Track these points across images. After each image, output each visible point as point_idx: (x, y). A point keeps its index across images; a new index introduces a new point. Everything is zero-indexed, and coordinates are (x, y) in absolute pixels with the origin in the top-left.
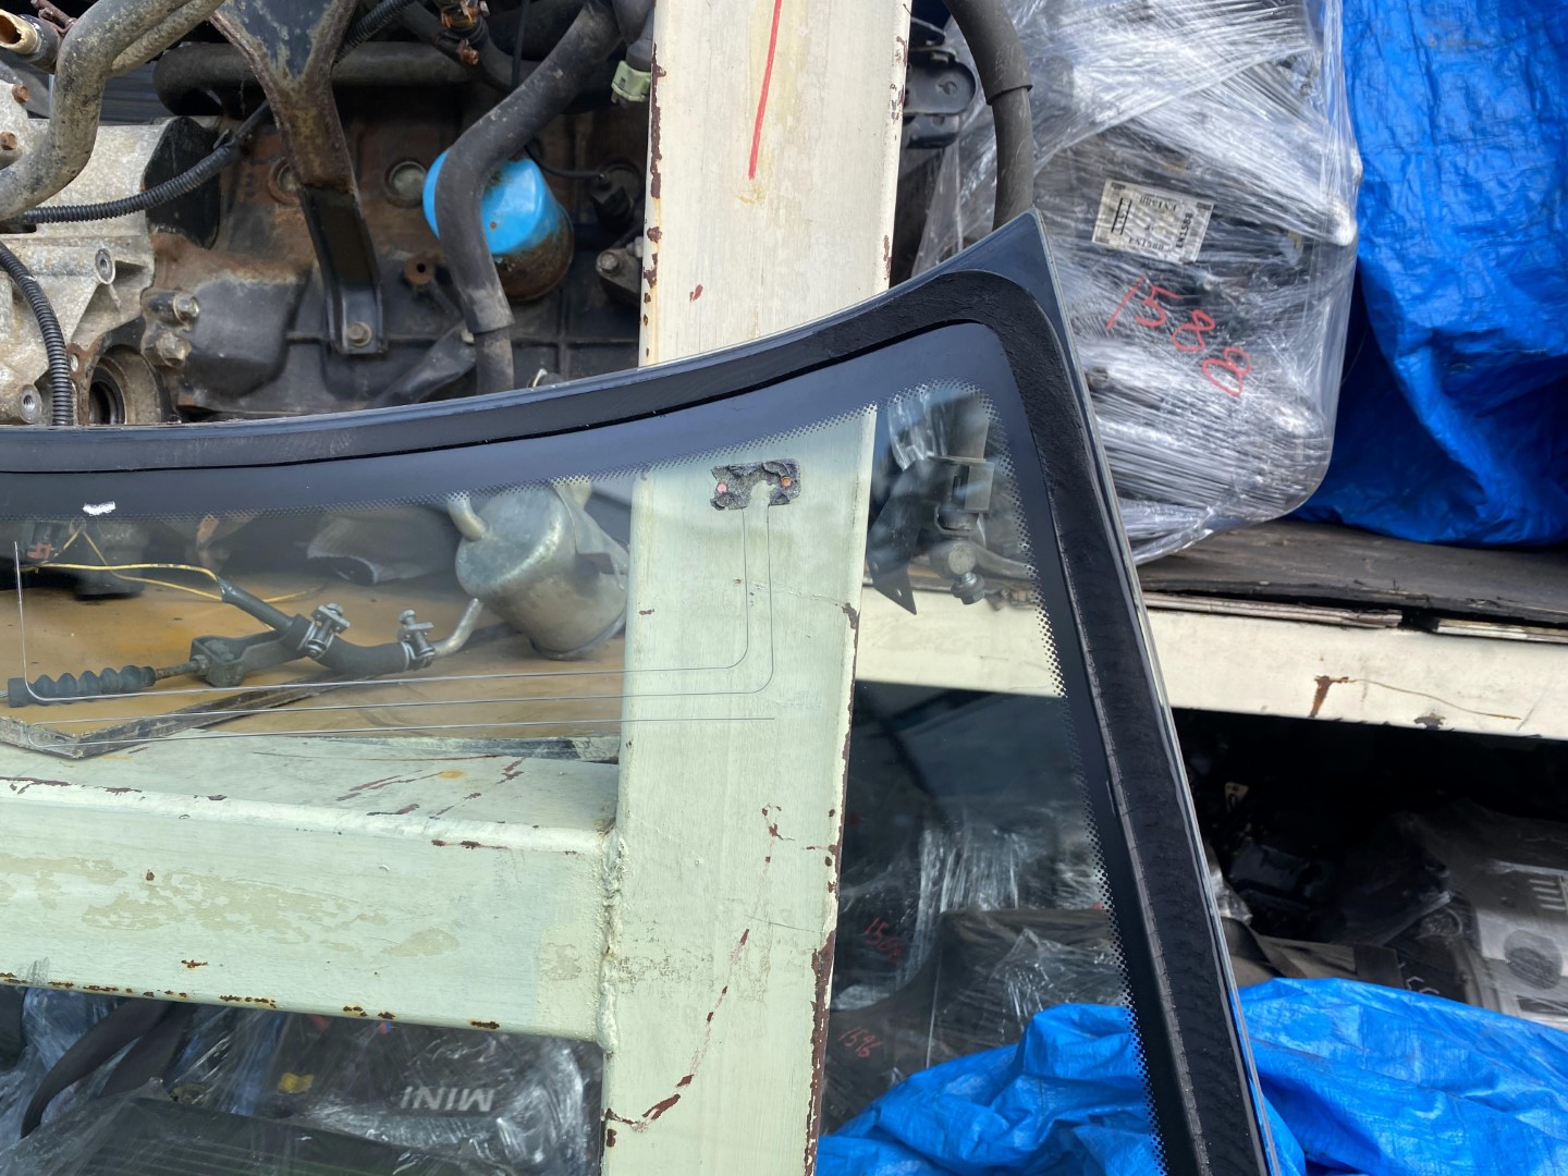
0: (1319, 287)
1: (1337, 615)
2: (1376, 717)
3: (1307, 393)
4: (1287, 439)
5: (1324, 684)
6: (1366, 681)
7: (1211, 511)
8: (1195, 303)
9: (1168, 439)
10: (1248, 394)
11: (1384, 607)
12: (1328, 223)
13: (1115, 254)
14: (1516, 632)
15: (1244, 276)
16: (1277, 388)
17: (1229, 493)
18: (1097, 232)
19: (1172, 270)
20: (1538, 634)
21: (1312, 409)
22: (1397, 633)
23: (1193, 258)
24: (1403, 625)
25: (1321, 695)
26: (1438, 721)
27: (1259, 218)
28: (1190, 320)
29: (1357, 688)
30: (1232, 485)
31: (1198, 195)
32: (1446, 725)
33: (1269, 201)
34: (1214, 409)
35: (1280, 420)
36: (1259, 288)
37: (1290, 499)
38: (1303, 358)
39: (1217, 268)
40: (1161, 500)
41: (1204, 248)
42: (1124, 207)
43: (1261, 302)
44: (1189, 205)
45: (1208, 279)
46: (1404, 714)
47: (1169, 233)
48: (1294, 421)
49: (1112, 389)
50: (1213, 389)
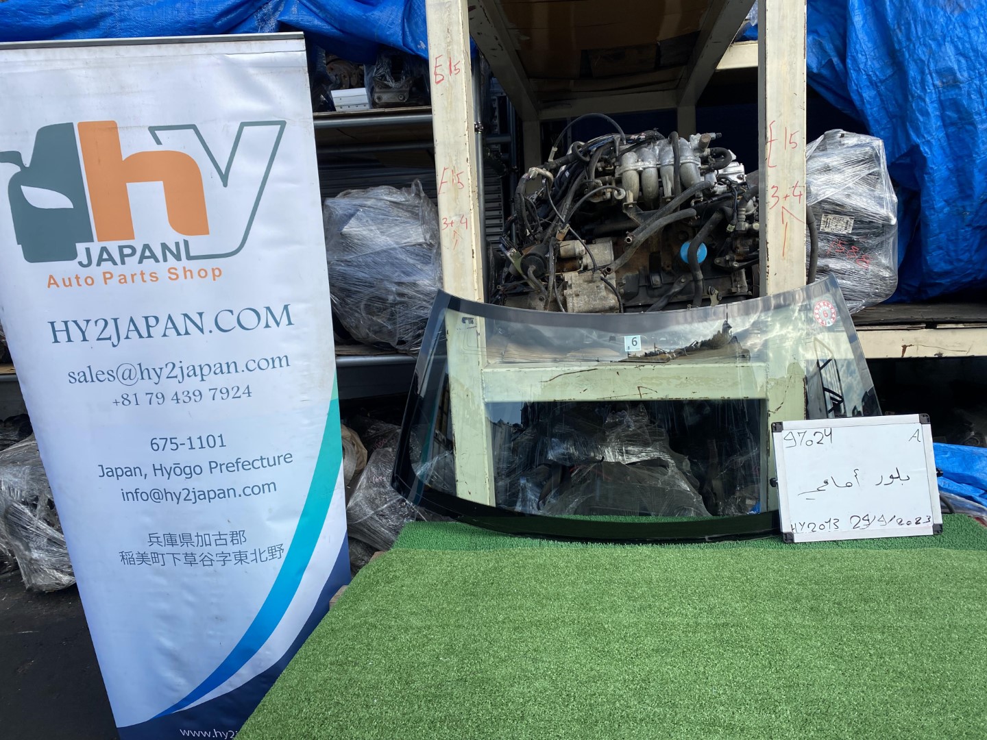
0: (888, 236)
1: (906, 327)
2: (922, 355)
3: (888, 265)
4: (884, 278)
5: (905, 347)
6: (917, 345)
7: (864, 301)
8: (853, 245)
9: (849, 282)
10: (870, 267)
11: (920, 323)
12: (888, 219)
13: (828, 233)
14: (961, 326)
15: (866, 236)
16: (879, 264)
17: (868, 295)
18: (821, 228)
19: (844, 236)
20: (968, 325)
21: (890, 269)
22: (925, 330)
23: (850, 232)
24: (926, 328)
25: (904, 351)
26: (942, 354)
27: (868, 220)
28: (851, 249)
29: (915, 347)
30: (869, 293)
31: (850, 216)
32: (944, 355)
33: (870, 215)
34: (862, 273)
35: (881, 273)
36: (870, 238)
37: (887, 295)
38: (886, 256)
39: (857, 234)
40: (850, 300)
41: (853, 229)
42: (828, 221)
43: (872, 242)
44: (848, 218)
45: (855, 238)
46: (931, 354)
47: (842, 227)
48: (886, 274)
49: (831, 270)
50: (861, 266)
